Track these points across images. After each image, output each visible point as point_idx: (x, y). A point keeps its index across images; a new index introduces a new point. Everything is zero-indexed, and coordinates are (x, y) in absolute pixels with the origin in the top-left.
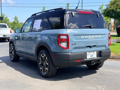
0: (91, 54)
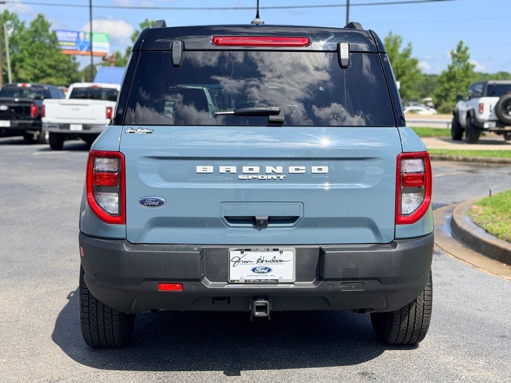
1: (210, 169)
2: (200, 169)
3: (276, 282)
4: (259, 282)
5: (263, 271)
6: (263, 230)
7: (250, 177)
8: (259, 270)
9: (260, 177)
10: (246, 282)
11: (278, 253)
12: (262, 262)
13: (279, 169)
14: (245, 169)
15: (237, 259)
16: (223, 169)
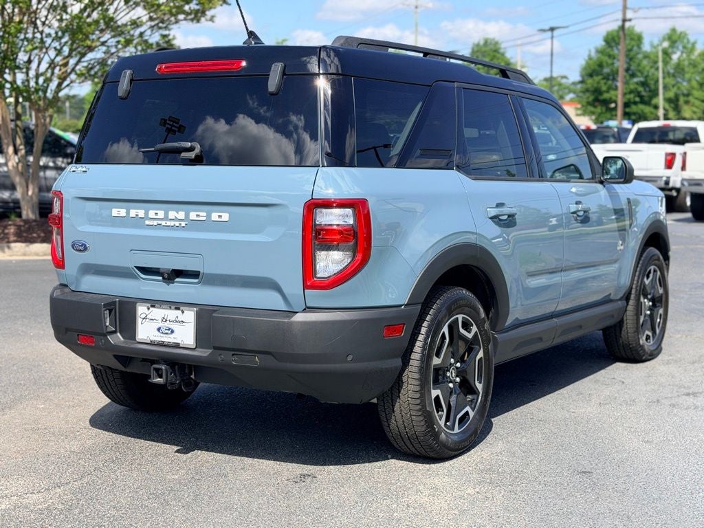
0: (164, 320)
1: (123, 212)
2: (115, 212)
3: (177, 346)
4: (162, 344)
5: (167, 331)
6: (171, 285)
7: (155, 223)
8: (163, 330)
9: (163, 223)
10: (152, 343)
11: (180, 312)
12: (166, 321)
13: (181, 215)
14: (152, 214)
15: (143, 316)
16: (133, 213)
